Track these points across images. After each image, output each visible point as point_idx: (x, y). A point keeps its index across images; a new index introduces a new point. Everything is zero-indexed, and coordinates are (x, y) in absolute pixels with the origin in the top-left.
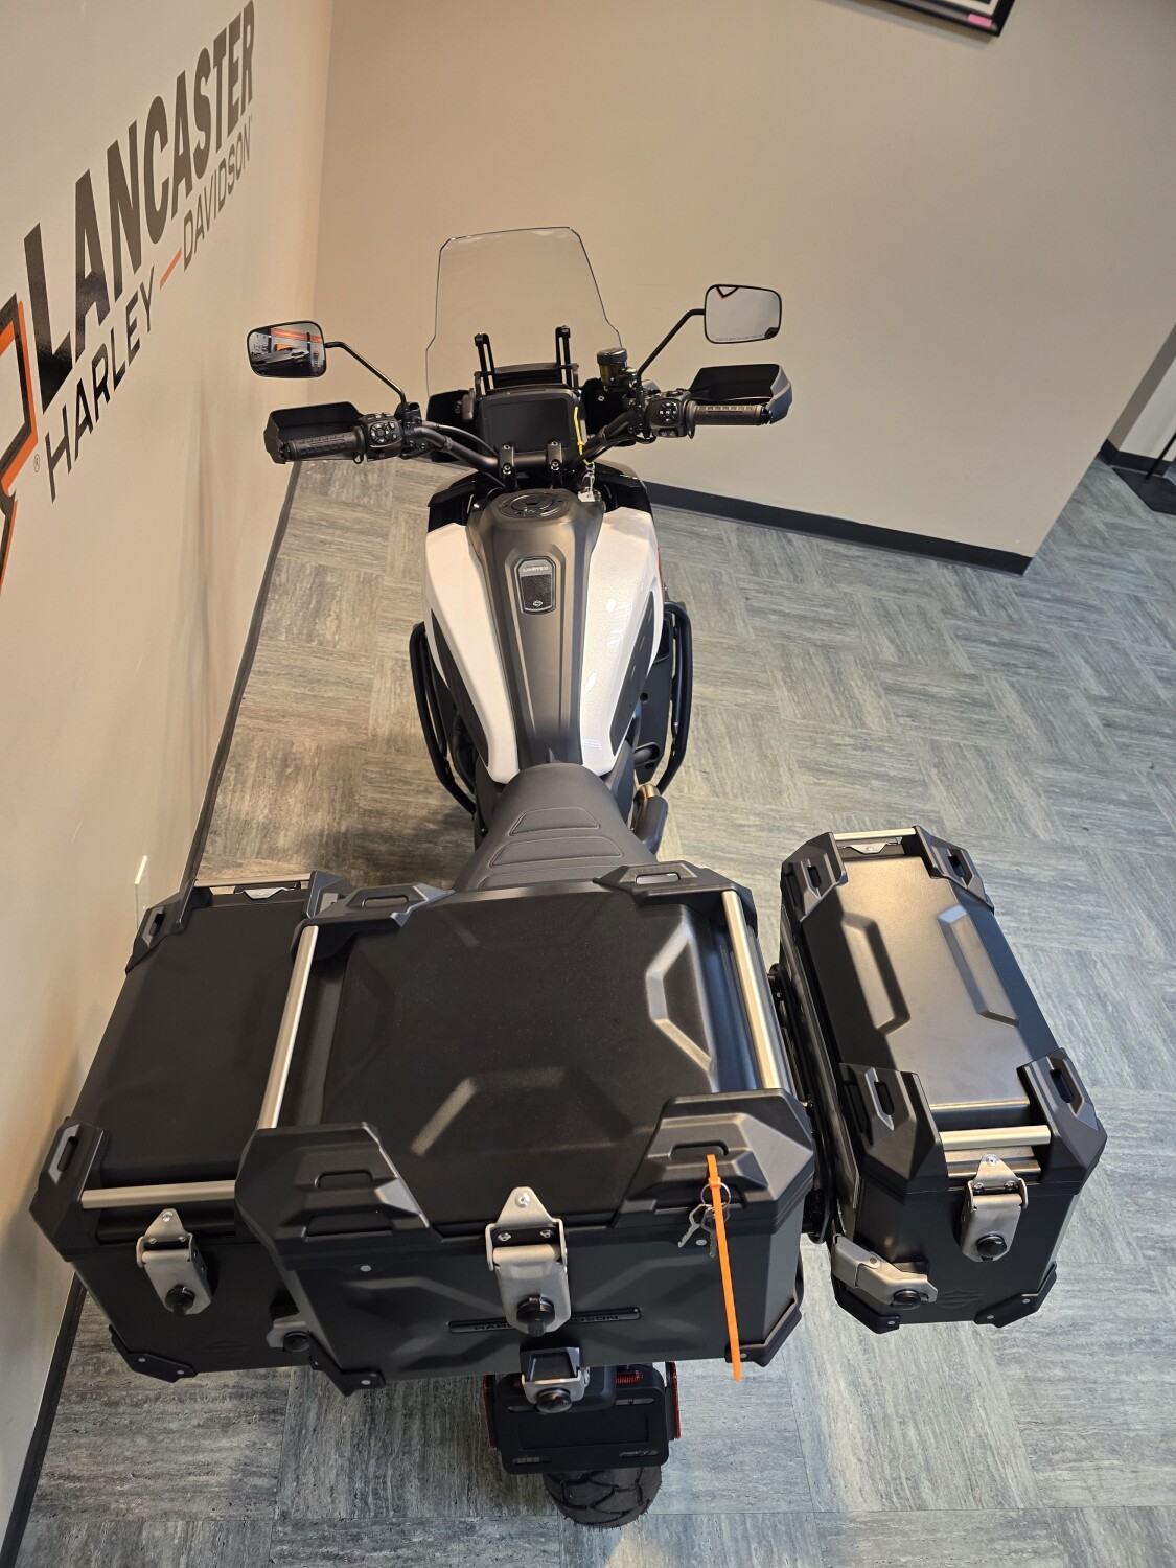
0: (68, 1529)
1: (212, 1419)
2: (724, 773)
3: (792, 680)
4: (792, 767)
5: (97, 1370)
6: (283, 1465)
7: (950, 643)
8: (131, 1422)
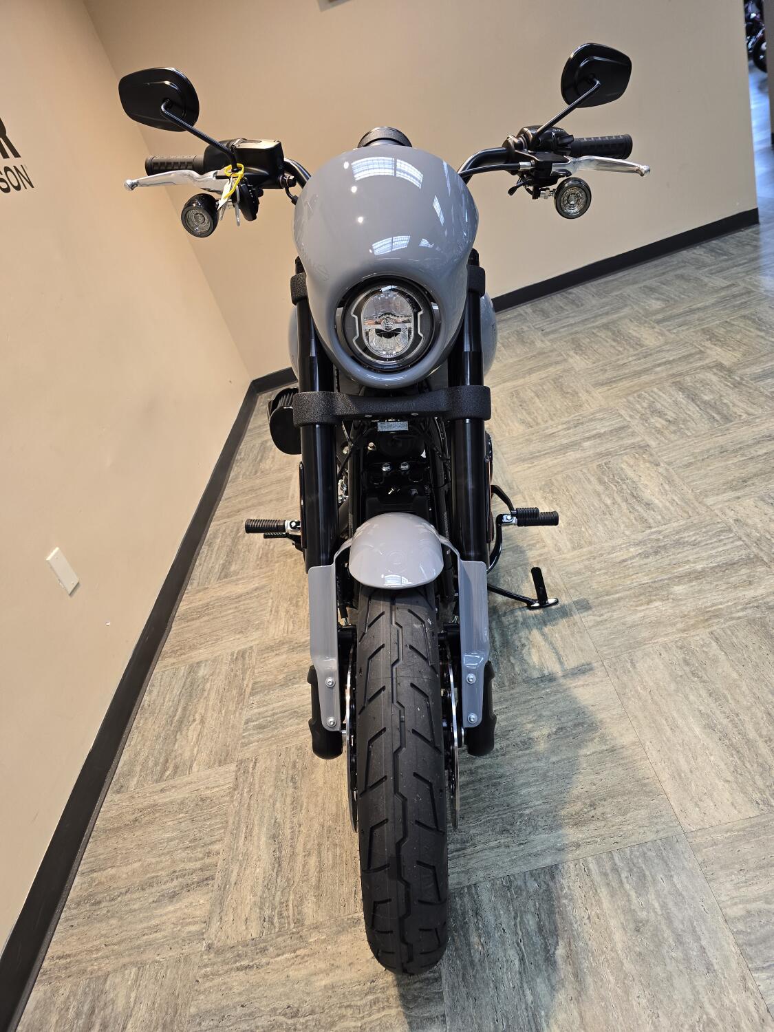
0: (57, 991)
1: (163, 896)
2: (536, 414)
3: (581, 350)
4: (588, 389)
5: (90, 885)
6: (211, 913)
7: (706, 280)
8: (108, 911)
